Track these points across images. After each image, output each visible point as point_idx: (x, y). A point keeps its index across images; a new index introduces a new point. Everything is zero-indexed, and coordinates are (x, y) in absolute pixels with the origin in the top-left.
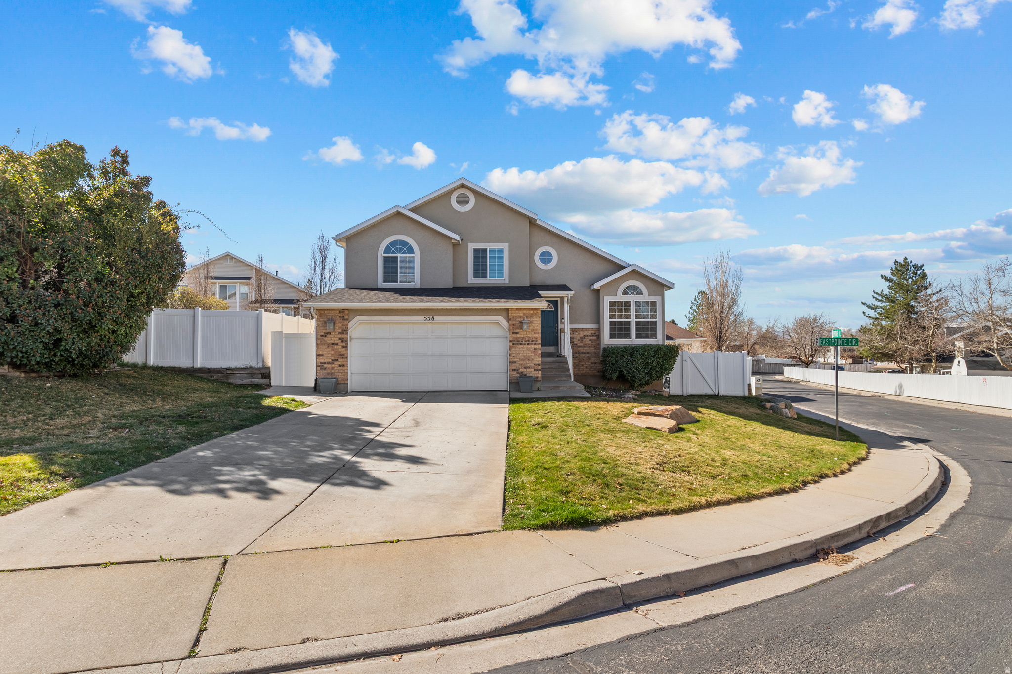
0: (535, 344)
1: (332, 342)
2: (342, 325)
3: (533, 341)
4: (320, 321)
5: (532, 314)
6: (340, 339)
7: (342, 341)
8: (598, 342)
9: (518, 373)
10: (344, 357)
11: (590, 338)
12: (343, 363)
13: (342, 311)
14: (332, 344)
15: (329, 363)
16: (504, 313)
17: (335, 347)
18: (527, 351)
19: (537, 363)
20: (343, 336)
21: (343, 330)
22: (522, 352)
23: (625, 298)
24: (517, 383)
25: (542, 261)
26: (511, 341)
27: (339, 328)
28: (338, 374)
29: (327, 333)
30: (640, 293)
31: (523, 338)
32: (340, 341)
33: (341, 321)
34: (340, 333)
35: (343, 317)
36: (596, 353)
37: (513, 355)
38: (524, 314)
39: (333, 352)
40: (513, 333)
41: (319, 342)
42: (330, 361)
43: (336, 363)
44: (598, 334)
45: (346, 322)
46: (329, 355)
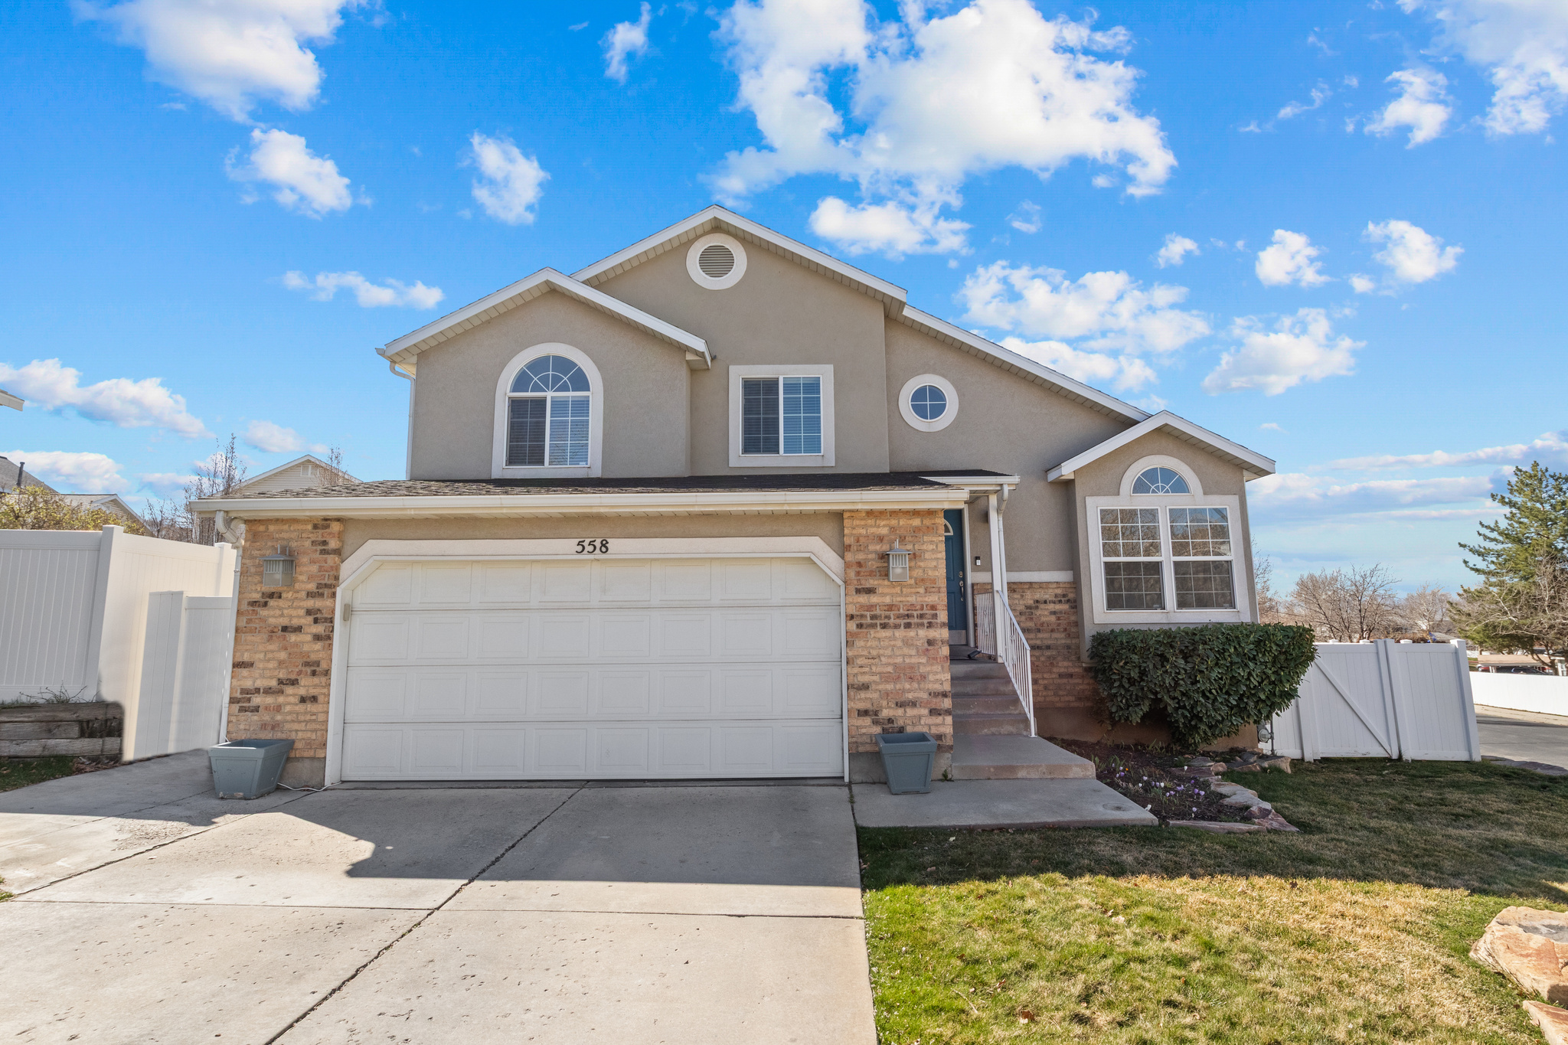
0: (930, 625)
1: (285, 622)
2: (321, 569)
3: (921, 616)
4: (252, 557)
5: (916, 530)
6: (309, 612)
7: (316, 621)
8: (1073, 618)
9: (875, 722)
10: (319, 670)
11: (1051, 607)
12: (313, 692)
13: (323, 523)
14: (285, 629)
15: (268, 691)
16: (830, 528)
17: (293, 638)
18: (906, 651)
19: (938, 687)
20: (316, 603)
21: (319, 586)
22: (888, 652)
23: (1142, 502)
24: (876, 756)
25: (920, 411)
26: (852, 617)
27: (310, 578)
28: (296, 726)
29: (271, 595)
30: (1180, 487)
31: (890, 607)
32: (310, 619)
33: (317, 556)
34: (310, 595)
35: (325, 543)
36: (1068, 647)
37: (860, 661)
38: (892, 529)
39: (283, 655)
40: (858, 591)
41: (243, 623)
42: (274, 683)
43: (289, 690)
44: (1073, 597)
45: (332, 559)
46: (271, 665)
